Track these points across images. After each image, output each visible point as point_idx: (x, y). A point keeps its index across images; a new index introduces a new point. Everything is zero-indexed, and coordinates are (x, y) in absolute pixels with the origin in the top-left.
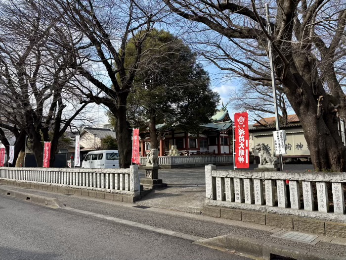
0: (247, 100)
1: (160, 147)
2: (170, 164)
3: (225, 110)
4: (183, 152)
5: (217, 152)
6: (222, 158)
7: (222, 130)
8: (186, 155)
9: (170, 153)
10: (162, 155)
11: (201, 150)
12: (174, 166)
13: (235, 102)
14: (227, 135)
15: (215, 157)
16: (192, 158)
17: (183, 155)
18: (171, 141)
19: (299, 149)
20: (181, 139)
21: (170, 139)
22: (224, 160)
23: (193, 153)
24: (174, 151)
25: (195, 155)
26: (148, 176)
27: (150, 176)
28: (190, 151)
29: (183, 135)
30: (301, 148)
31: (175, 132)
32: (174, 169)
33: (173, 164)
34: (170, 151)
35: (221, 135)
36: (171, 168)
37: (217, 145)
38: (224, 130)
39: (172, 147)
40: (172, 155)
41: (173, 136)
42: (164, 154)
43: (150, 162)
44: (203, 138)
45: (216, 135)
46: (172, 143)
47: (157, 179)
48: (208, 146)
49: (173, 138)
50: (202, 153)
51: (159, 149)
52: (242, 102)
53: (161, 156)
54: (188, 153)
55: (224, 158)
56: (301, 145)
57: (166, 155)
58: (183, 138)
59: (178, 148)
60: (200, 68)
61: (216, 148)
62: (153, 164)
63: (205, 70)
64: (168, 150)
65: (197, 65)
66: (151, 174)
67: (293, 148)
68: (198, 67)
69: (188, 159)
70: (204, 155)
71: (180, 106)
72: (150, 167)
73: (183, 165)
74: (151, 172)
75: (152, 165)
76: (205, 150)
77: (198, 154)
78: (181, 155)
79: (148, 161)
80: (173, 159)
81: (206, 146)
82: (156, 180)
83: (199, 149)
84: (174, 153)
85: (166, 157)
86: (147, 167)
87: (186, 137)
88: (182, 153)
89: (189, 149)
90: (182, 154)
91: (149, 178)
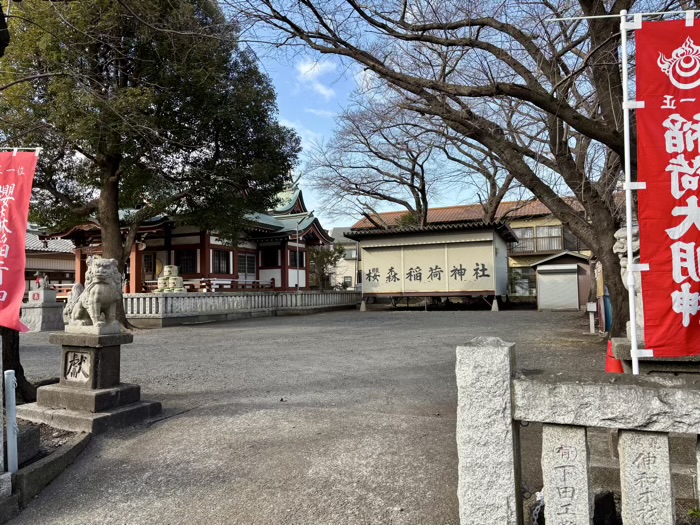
0: (344, 170)
1: (132, 270)
2: (160, 315)
3: (296, 188)
4: (196, 282)
5: (278, 284)
6: (294, 297)
7: (295, 232)
8: (205, 290)
9: (160, 286)
10: (138, 290)
11: (242, 279)
12: (171, 321)
13: (319, 171)
14: (303, 246)
15: (276, 295)
16: (221, 299)
17: (196, 290)
18: (162, 255)
19: (458, 277)
20: (191, 249)
21: (160, 248)
22: (299, 304)
23: (221, 286)
24: (171, 281)
25: (227, 290)
26: (75, 374)
27: (83, 373)
28: (215, 282)
29: (196, 240)
30: (462, 275)
31: (175, 232)
32: (173, 329)
33: (170, 315)
34: (160, 281)
35: (290, 244)
36: (164, 326)
37: (279, 267)
38: (300, 232)
39: (166, 269)
40: (165, 291)
41: (168, 242)
42: (142, 287)
43: (84, 315)
44: (246, 251)
45: (279, 244)
46: (165, 260)
47: (116, 382)
48: (259, 268)
49: (168, 247)
50: (243, 286)
51: (128, 277)
52: (334, 174)
53: (133, 293)
54: (209, 285)
55: (299, 297)
56: (461, 269)
57: (147, 290)
58: (194, 247)
59: (180, 273)
60: (249, 62)
61: (276, 274)
62: (96, 323)
63: (261, 70)
64: (154, 279)
65: (242, 54)
66: (87, 367)
67: (446, 275)
68: (245, 61)
69: (210, 301)
70: (248, 290)
71: (191, 160)
72: (84, 337)
73: (197, 316)
74: (89, 357)
75: (94, 330)
76: (251, 279)
77: (234, 287)
78: (189, 290)
79: (76, 311)
80: (169, 300)
81: (254, 269)
82: (112, 390)
83: (237, 277)
84: (171, 286)
85: (149, 295)
86: (70, 337)
87: (204, 244)
88: (192, 286)
89: (210, 276)
90: (192, 289)
91: (80, 384)
